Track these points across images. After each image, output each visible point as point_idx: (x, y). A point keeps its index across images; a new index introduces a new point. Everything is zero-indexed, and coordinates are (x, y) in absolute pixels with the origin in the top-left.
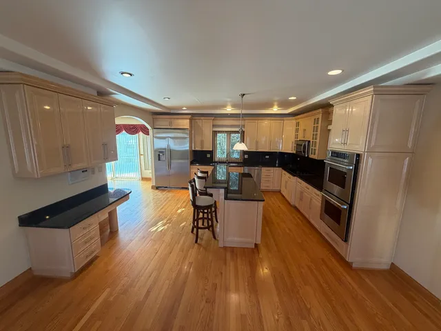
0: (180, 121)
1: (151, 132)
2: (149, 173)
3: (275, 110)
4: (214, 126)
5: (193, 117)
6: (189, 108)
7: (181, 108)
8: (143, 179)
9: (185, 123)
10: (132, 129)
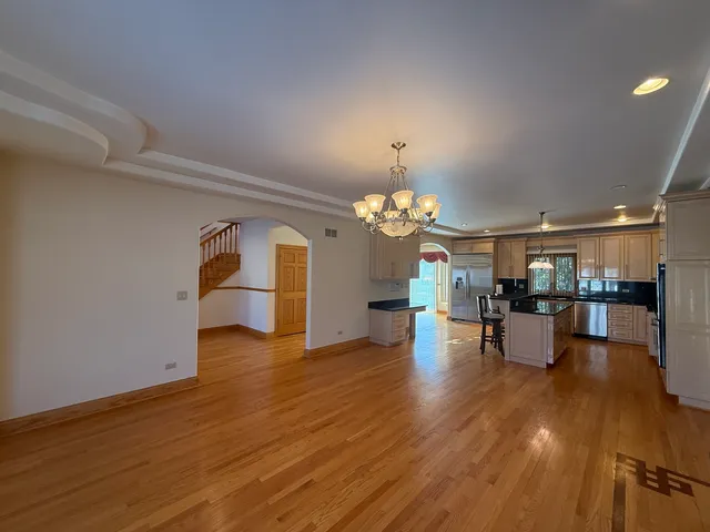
0: (482, 245)
1: (449, 259)
2: (445, 306)
3: (623, 220)
4: (527, 249)
5: (498, 240)
6: (491, 230)
7: (483, 232)
8: (438, 312)
9: (489, 247)
10: (431, 257)
